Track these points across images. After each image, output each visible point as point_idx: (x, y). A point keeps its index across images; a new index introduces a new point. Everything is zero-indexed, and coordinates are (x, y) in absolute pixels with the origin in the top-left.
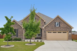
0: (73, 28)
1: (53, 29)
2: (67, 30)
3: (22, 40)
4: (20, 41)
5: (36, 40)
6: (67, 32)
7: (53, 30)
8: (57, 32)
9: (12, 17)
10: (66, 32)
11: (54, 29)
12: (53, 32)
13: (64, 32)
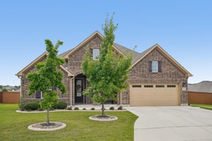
0: (192, 75)
1: (145, 77)
2: (176, 81)
3: (68, 107)
4: (64, 110)
5: (107, 105)
6: (177, 86)
7: (146, 81)
8: (154, 86)
9: (61, 43)
10: (175, 86)
11: (147, 79)
12: (145, 86)
13: (170, 86)
